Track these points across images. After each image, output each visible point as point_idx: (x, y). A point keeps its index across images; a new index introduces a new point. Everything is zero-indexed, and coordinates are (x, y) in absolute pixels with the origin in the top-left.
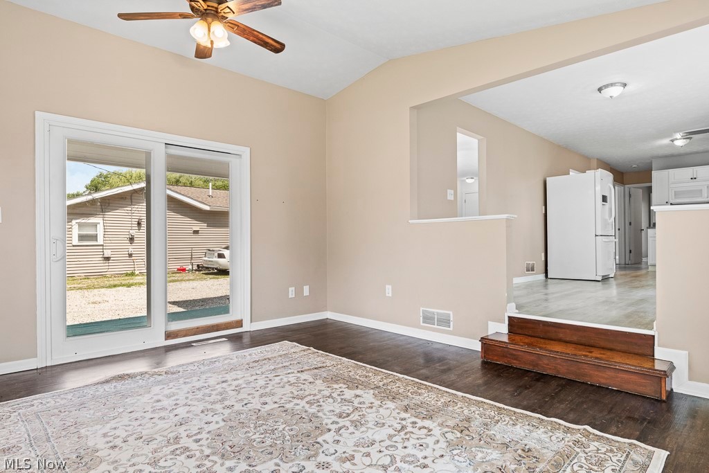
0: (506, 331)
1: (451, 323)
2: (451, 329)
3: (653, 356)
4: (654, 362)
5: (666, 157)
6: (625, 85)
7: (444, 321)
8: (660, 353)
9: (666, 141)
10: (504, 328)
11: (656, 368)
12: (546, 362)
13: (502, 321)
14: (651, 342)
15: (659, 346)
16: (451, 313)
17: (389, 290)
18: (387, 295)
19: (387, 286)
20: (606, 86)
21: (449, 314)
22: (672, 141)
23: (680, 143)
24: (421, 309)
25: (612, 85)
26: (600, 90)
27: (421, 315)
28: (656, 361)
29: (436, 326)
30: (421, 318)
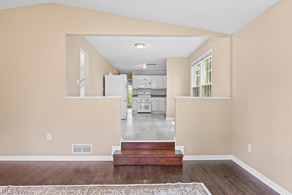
0: (120, 149)
1: (91, 150)
2: (91, 153)
3: (174, 149)
4: (174, 151)
5: (137, 70)
6: (144, 45)
7: (88, 149)
8: (177, 148)
9: (141, 66)
10: (119, 148)
11: (176, 154)
12: (143, 160)
13: (118, 145)
14: (174, 144)
15: (176, 145)
16: (91, 145)
17: (49, 137)
18: (48, 139)
19: (48, 135)
20: (139, 44)
21: (90, 146)
22: (142, 66)
23: (145, 67)
24: (73, 145)
25: (140, 44)
26: (136, 45)
27: (73, 148)
28: (175, 151)
29: (82, 153)
30: (73, 150)
